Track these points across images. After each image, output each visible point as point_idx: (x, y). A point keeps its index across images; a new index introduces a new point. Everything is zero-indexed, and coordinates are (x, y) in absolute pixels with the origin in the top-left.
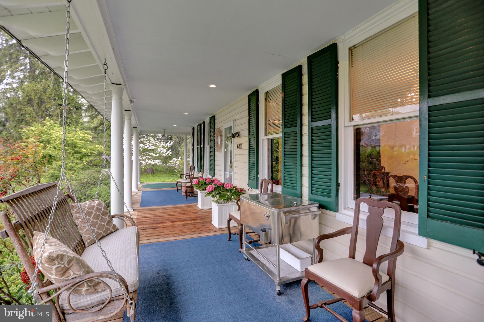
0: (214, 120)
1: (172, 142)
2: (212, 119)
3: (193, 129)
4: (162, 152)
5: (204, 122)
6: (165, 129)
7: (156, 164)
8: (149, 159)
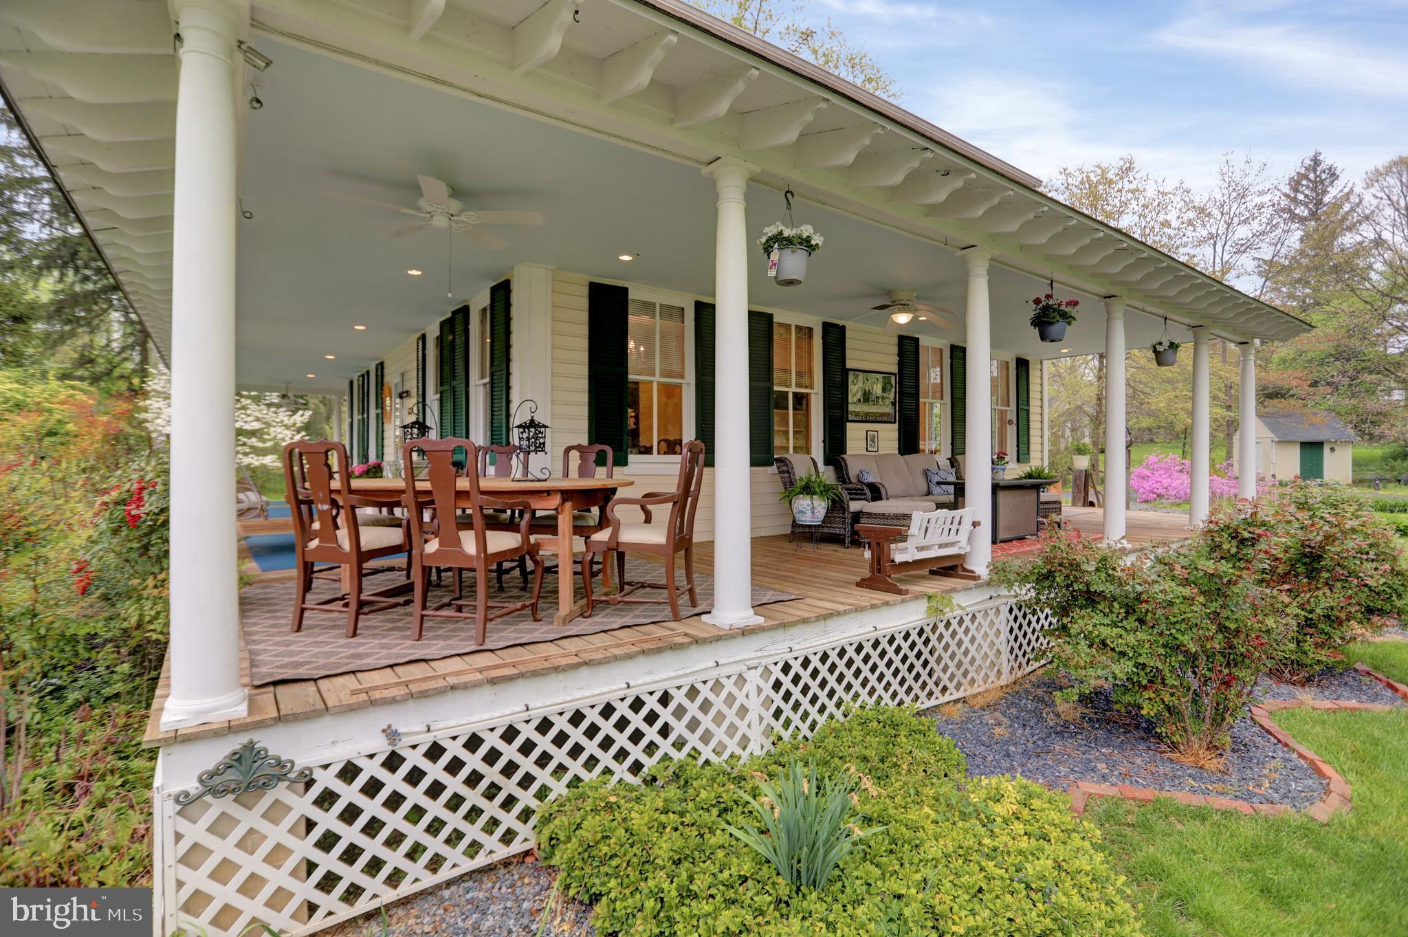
0: (383, 368)
1: (308, 413)
2: (379, 367)
3: (351, 383)
4: (280, 436)
5: (368, 372)
6: (289, 383)
7: (264, 466)
8: (246, 454)
